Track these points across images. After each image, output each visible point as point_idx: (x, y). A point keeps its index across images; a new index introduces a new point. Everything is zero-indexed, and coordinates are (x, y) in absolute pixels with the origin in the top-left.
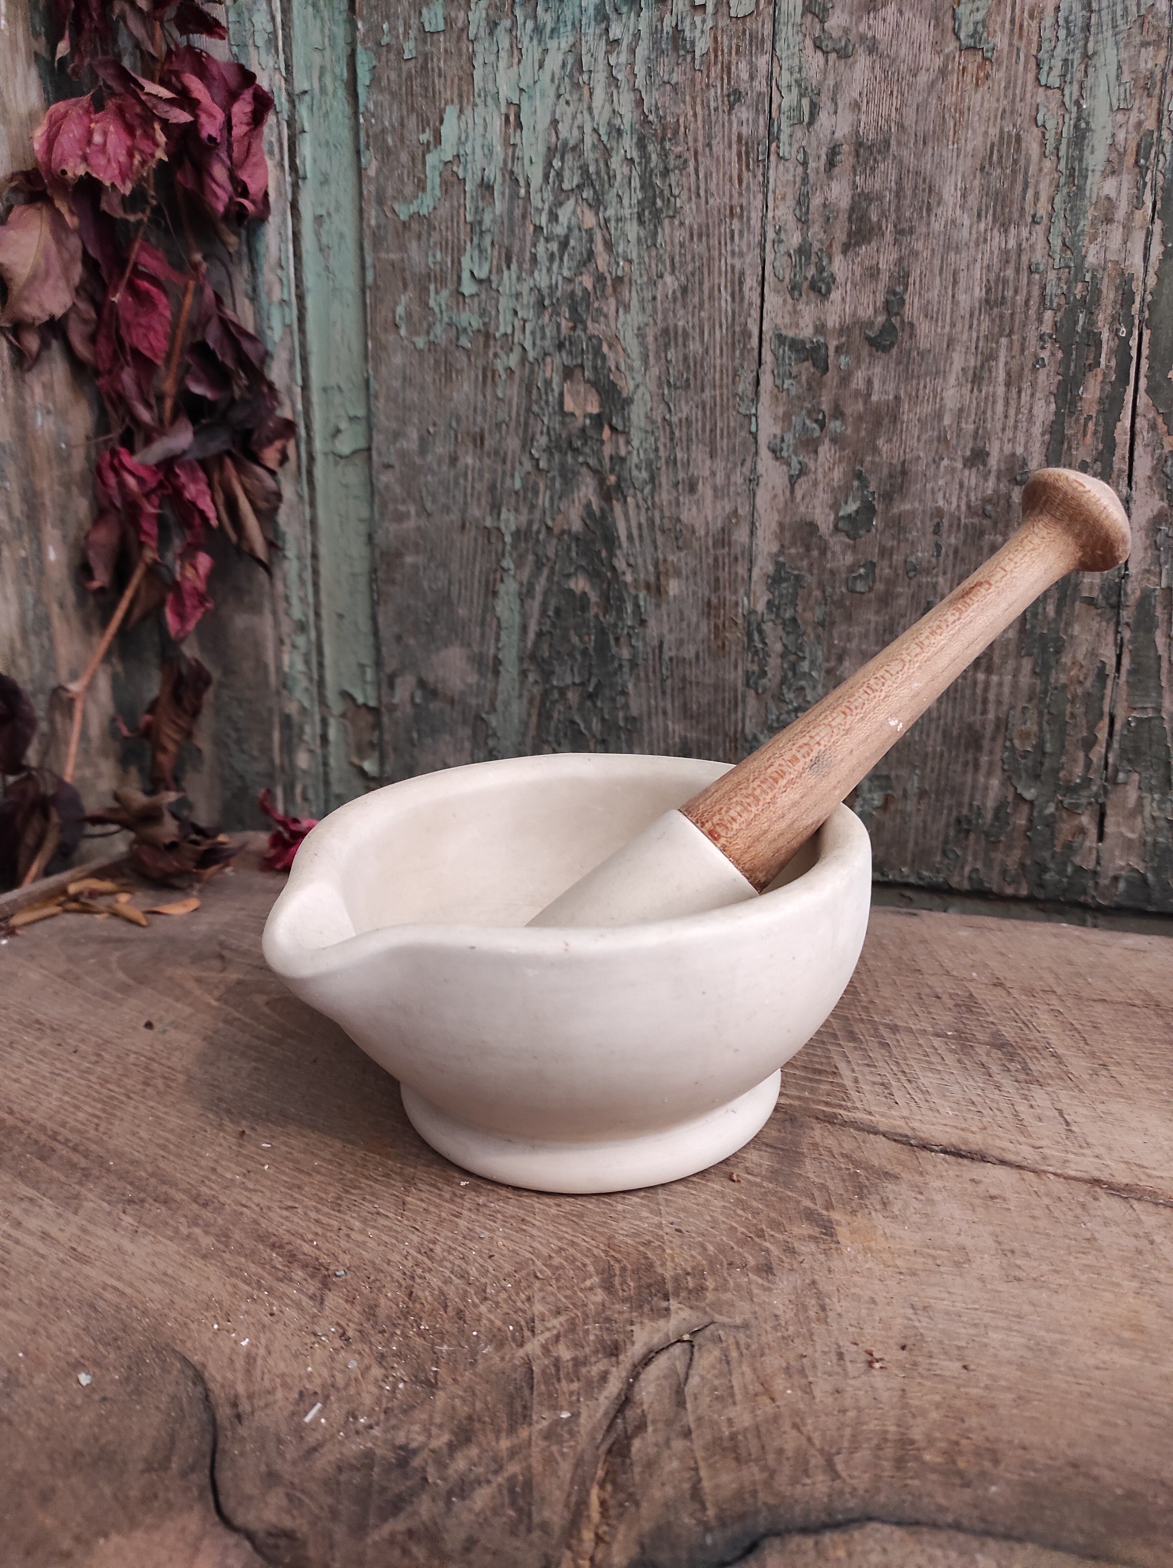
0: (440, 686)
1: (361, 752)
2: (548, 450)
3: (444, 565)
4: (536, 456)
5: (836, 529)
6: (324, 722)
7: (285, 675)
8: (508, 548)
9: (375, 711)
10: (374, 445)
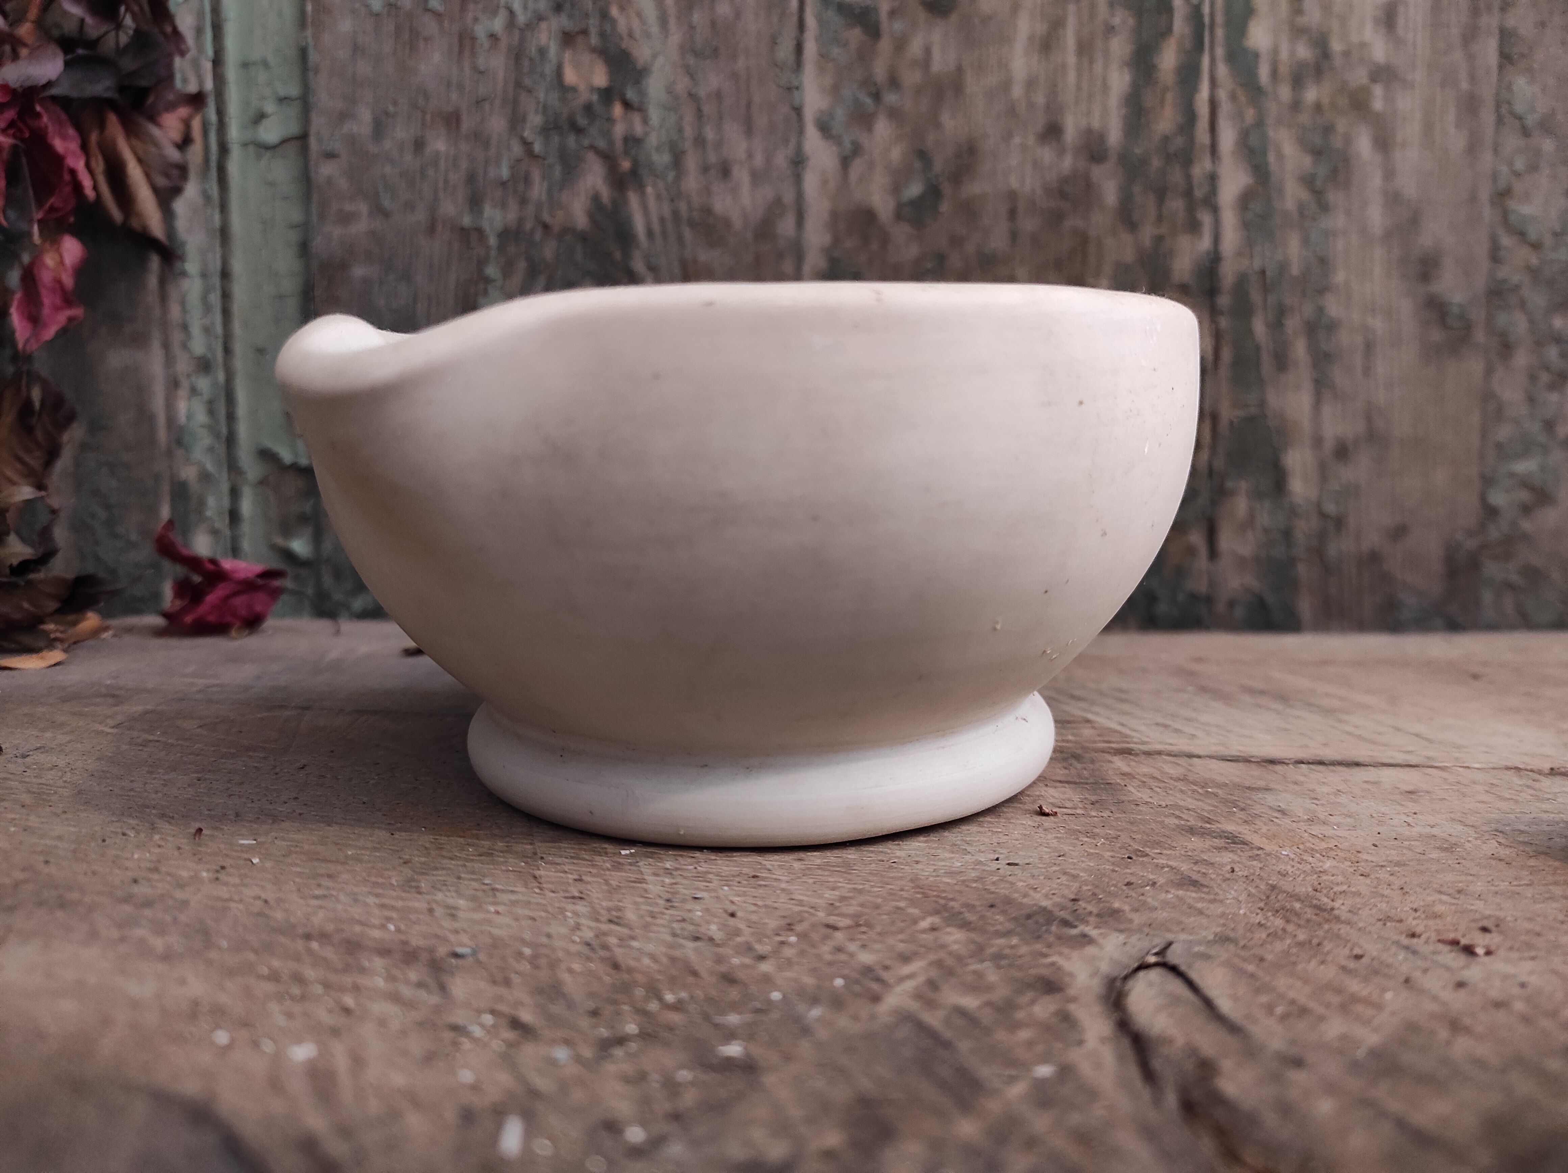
1: (287, 530)
2: (546, 131)
3: (406, 276)
4: (530, 139)
5: (899, 216)
6: (235, 493)
7: (181, 429)
8: (493, 253)
9: (307, 471)
10: (313, 131)
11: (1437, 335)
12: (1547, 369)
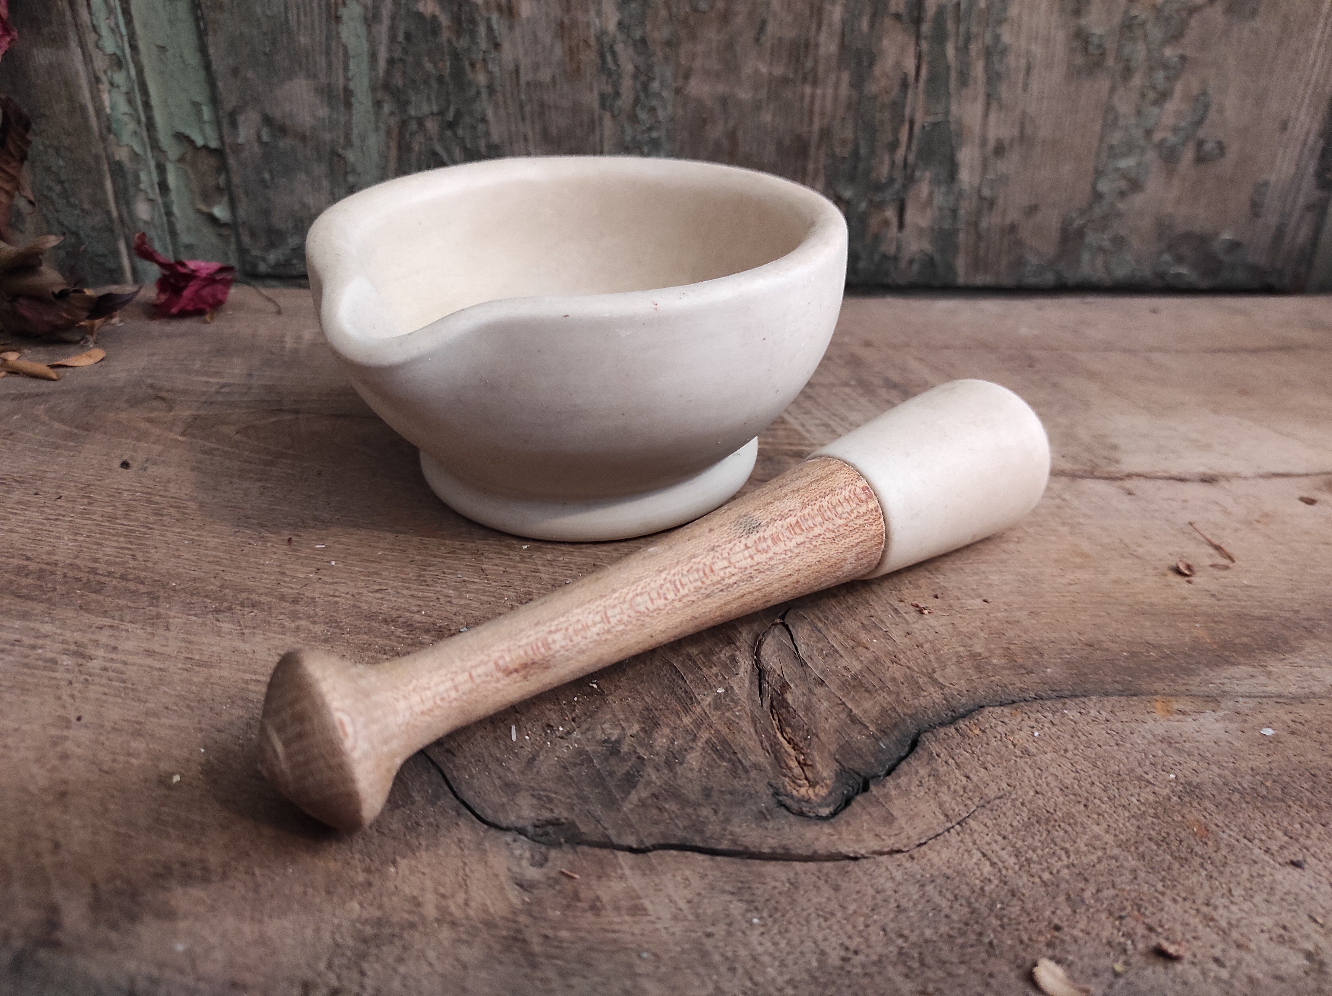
0: (288, 122)
1: (207, 197)
6: (161, 168)
7: (108, 117)
9: (219, 153)
11: (1079, 60)
12: (1154, 88)
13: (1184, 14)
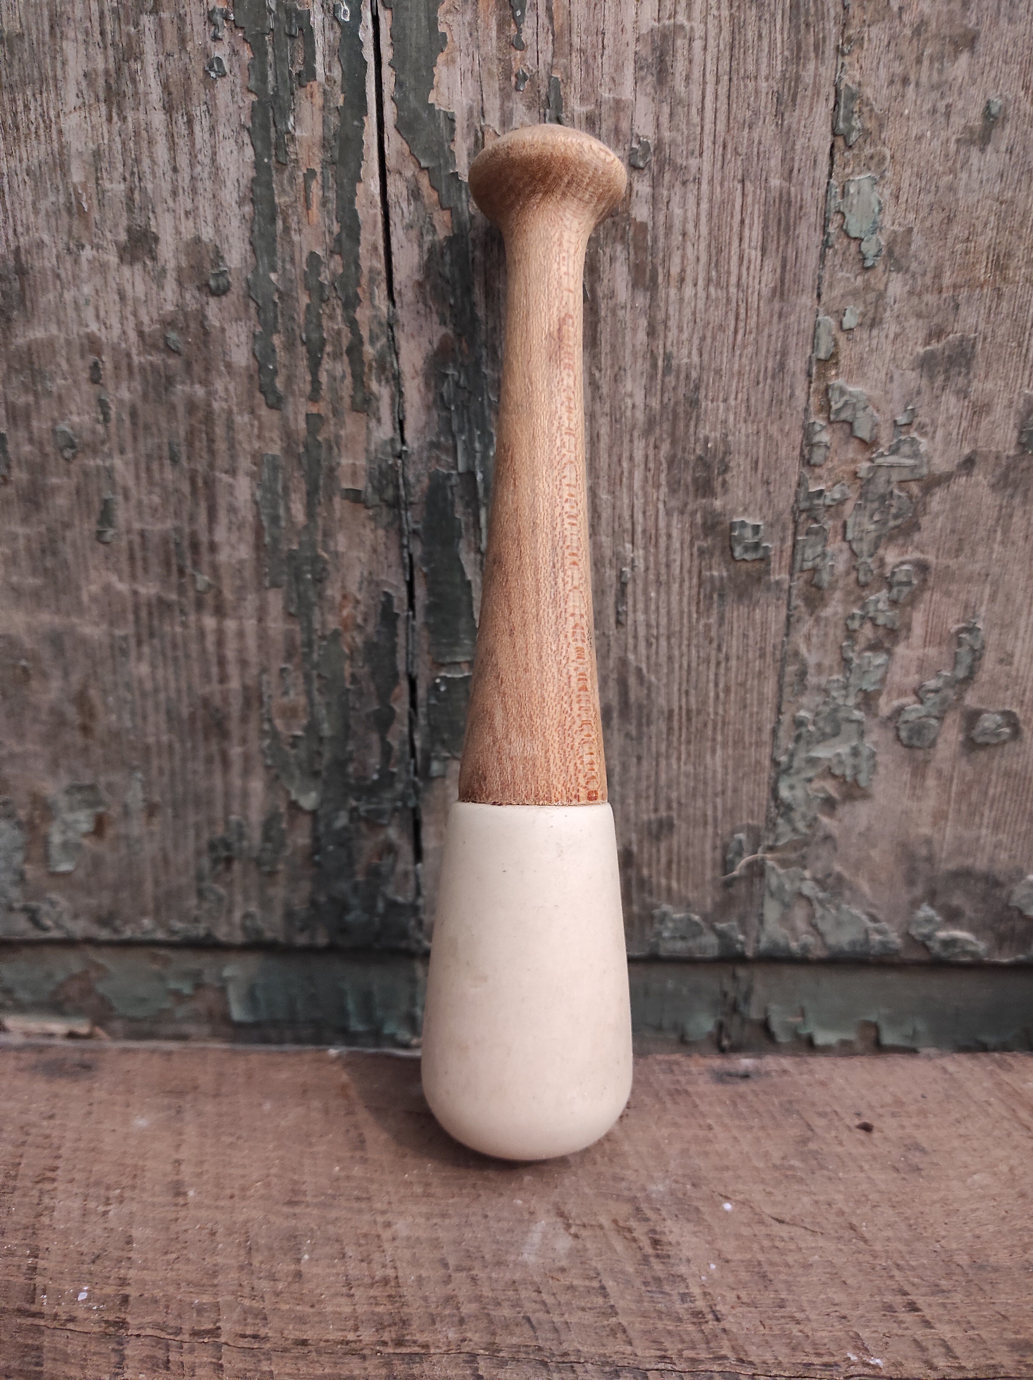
11: (718, 570)
12: (870, 620)
13: (915, 489)
